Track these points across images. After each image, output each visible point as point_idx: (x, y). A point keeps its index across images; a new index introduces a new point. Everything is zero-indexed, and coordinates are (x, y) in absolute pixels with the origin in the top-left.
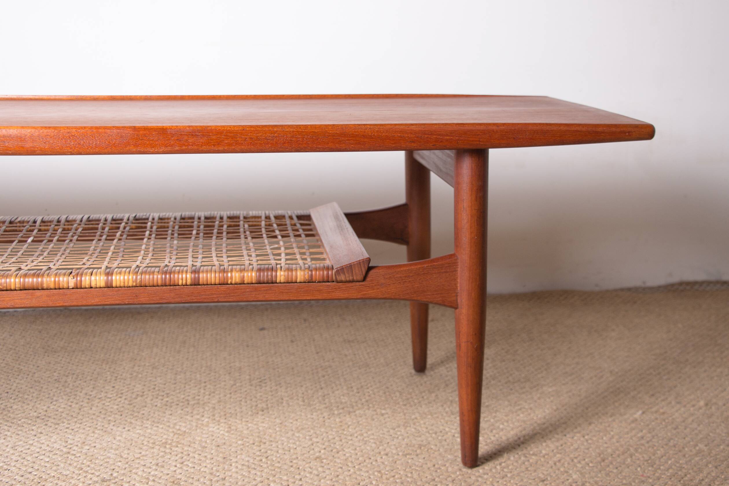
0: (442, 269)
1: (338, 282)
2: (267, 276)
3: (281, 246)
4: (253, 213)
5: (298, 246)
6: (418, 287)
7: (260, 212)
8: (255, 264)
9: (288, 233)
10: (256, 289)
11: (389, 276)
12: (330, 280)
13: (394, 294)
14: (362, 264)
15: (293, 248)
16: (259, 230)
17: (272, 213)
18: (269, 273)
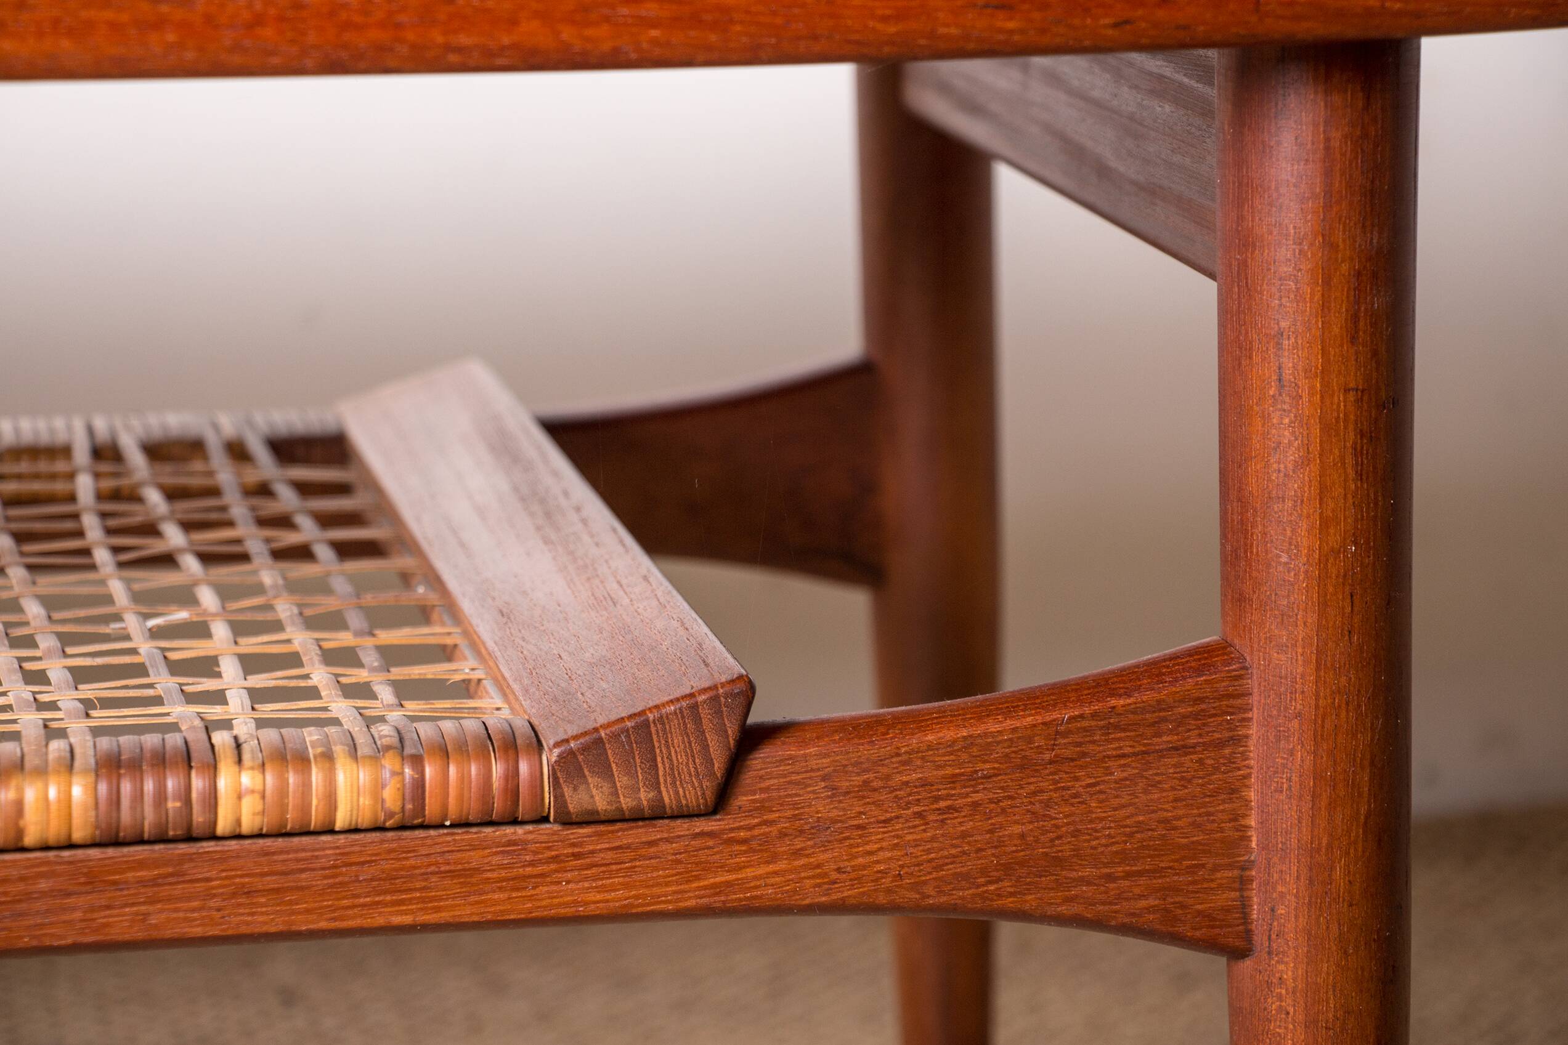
0: (1158, 735)
1: (568, 821)
2: (161, 796)
3: (205, 613)
4: (17, 430)
5: (308, 612)
6: (1022, 836)
7: (59, 423)
8: (78, 730)
9: (238, 541)
10: (92, 879)
11: (858, 780)
12: (522, 812)
13: (887, 882)
14: (705, 713)
15: (277, 626)
16: (69, 525)
17: (128, 428)
18: (171, 784)
